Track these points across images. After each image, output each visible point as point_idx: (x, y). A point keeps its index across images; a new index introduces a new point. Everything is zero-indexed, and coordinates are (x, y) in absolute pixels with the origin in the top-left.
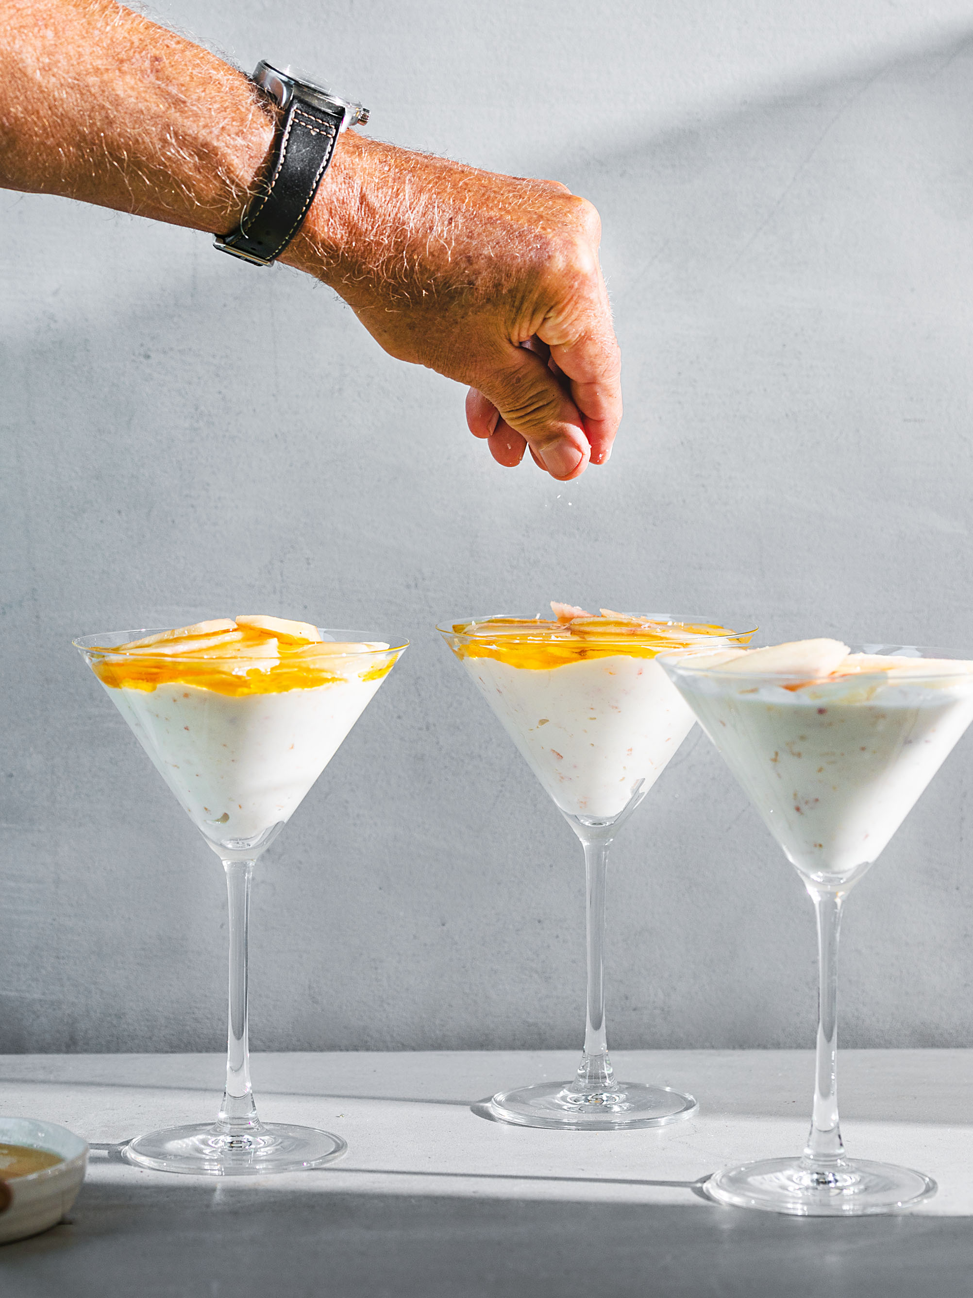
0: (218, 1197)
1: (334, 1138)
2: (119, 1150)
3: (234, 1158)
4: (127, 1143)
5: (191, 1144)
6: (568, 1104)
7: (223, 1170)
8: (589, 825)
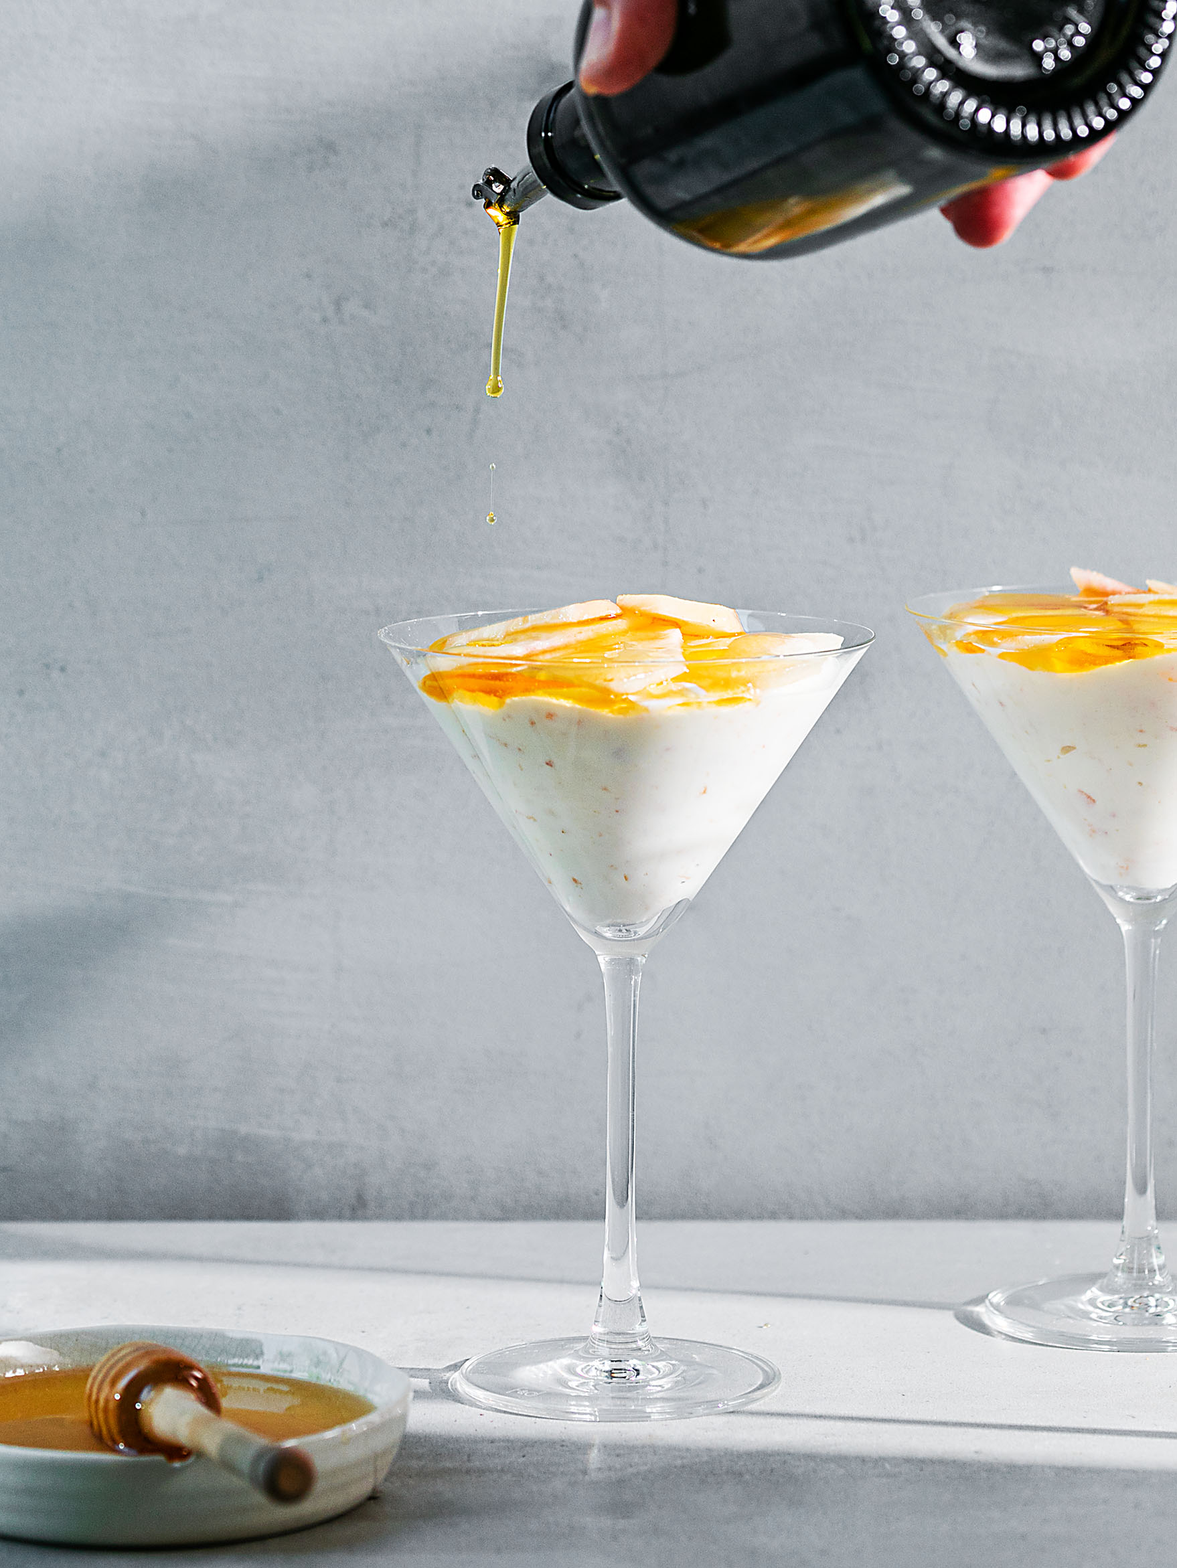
0: (594, 1458)
1: (759, 1362)
2: (445, 1378)
3: (614, 1395)
4: (456, 1367)
5: (550, 1372)
6: (1098, 1311)
7: (597, 1413)
8: (1132, 900)
